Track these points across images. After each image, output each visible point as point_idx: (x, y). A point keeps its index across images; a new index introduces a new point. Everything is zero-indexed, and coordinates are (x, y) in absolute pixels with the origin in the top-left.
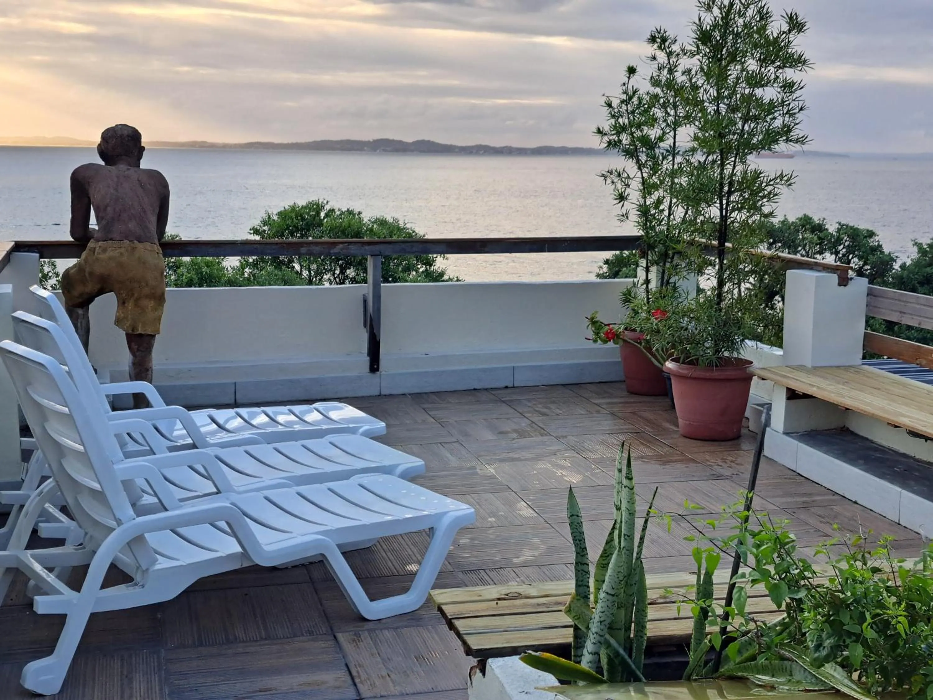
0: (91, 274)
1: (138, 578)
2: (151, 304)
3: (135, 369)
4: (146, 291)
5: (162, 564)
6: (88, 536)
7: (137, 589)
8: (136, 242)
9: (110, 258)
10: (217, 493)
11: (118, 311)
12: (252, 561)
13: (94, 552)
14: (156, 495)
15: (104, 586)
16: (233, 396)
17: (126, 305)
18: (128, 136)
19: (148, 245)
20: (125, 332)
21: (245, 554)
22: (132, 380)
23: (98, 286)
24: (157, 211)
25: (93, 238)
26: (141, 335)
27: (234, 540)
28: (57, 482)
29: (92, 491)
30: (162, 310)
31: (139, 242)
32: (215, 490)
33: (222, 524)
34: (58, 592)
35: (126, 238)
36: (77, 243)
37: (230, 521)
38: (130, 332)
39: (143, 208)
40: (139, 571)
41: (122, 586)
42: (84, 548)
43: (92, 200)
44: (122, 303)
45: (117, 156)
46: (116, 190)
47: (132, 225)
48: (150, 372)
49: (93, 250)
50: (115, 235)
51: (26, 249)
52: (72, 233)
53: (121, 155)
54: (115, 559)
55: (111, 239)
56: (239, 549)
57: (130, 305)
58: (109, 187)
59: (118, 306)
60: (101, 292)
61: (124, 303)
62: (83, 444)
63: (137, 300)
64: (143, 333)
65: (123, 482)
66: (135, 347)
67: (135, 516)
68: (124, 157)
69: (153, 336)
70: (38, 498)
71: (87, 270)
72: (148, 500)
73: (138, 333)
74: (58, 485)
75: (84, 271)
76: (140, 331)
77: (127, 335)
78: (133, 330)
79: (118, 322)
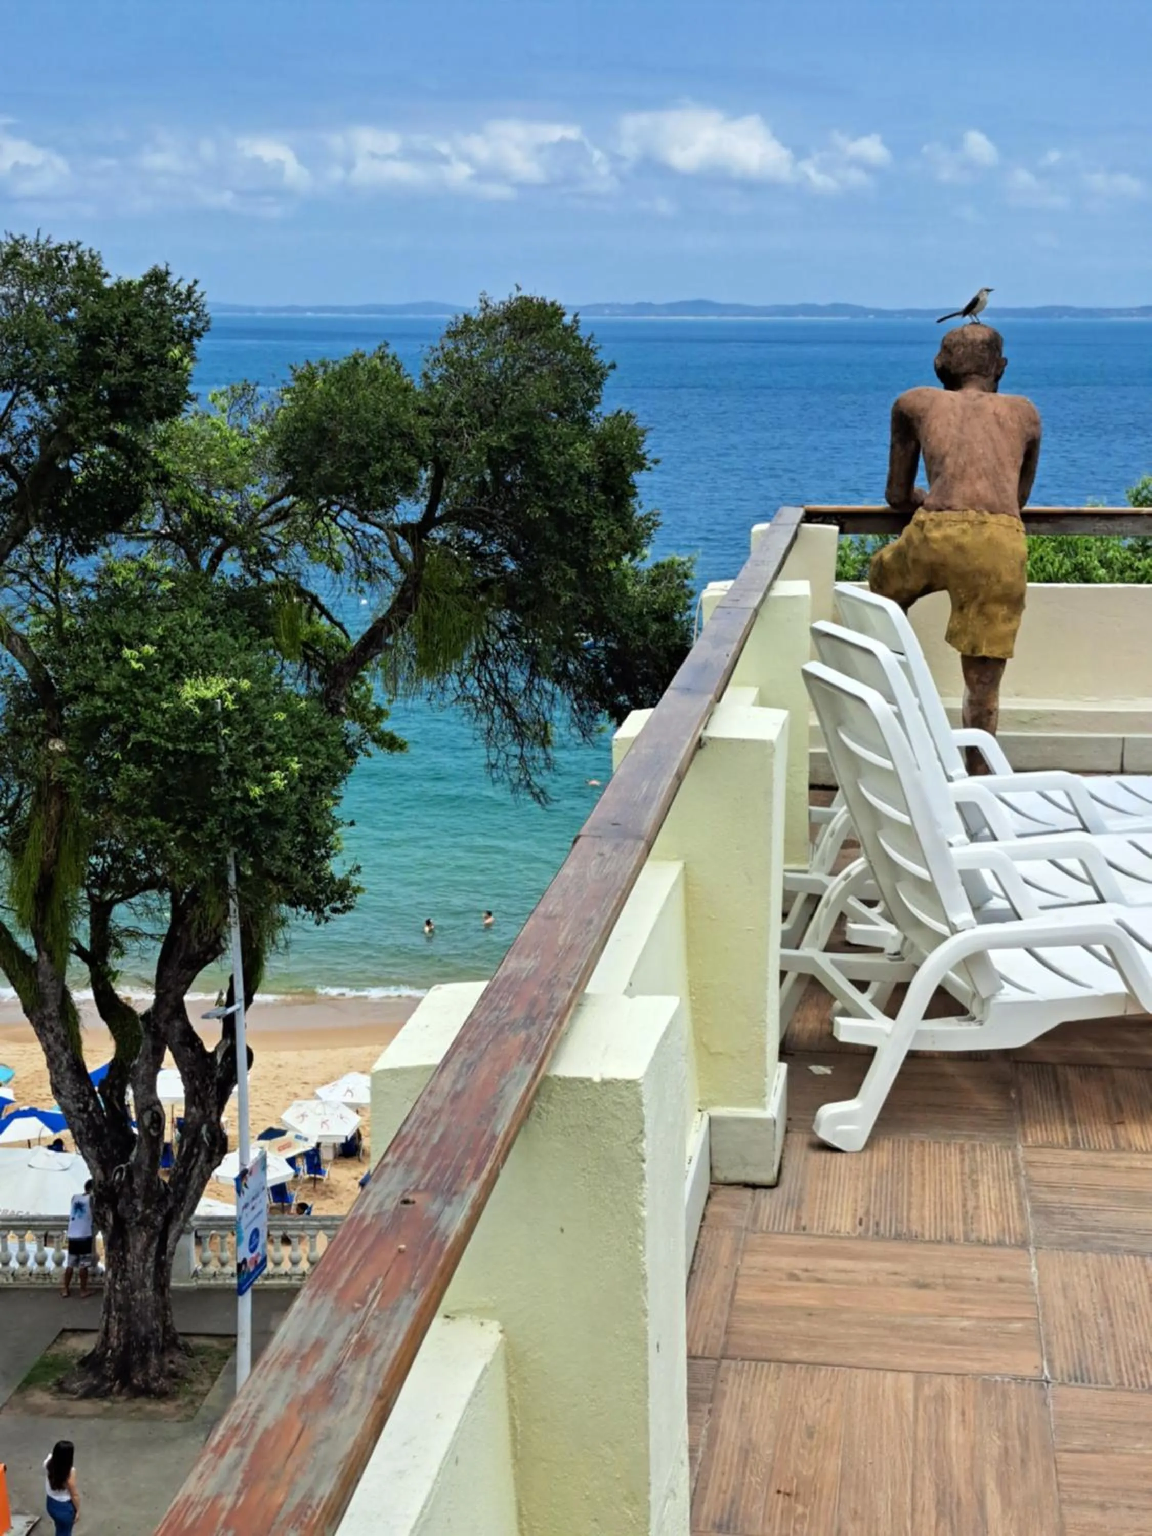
0: (915, 561)
1: (974, 1009)
2: (1002, 611)
3: (971, 711)
4: (998, 589)
5: (1008, 994)
6: (907, 943)
7: (973, 1027)
8: (986, 513)
9: (946, 538)
10: (1097, 902)
11: (951, 620)
12: (1141, 1007)
13: (916, 968)
14: (1008, 898)
15: (928, 1015)
16: (1119, 761)
17: (965, 611)
18: (983, 342)
19: (1004, 518)
20: (959, 654)
21: (1131, 998)
22: (965, 725)
23: (923, 582)
24: (1021, 462)
25: (922, 504)
26: (984, 659)
27: (1115, 973)
28: (870, 862)
29: (919, 881)
30: (1019, 621)
31: (992, 513)
32: (1096, 898)
33: (1100, 949)
34: (867, 1016)
35: (972, 506)
36: (895, 511)
37: (1111, 947)
38: (968, 653)
39: (999, 459)
40: (976, 1000)
41: (953, 1019)
42: (903, 959)
43: (923, 444)
44: (959, 607)
45: (965, 374)
46: (961, 430)
47: (981, 486)
48: (993, 717)
49: (921, 525)
50: (956, 502)
51: (820, 519)
52: (889, 498)
53: (971, 374)
54: (946, 979)
55: (949, 508)
56: (1123, 989)
57: (971, 611)
58: (949, 425)
59: (953, 614)
60: (927, 590)
61: (961, 608)
62: (909, 814)
63: (982, 604)
64: (988, 655)
65: (962, 873)
66: (974, 676)
67: (975, 921)
68: (974, 376)
69: (1001, 662)
70: (843, 883)
71: (911, 554)
72: (998, 903)
73: (980, 655)
74: (872, 868)
75: (905, 557)
76: (984, 652)
77: (964, 658)
78: (973, 651)
79: (951, 637)
